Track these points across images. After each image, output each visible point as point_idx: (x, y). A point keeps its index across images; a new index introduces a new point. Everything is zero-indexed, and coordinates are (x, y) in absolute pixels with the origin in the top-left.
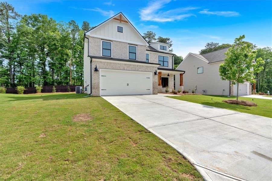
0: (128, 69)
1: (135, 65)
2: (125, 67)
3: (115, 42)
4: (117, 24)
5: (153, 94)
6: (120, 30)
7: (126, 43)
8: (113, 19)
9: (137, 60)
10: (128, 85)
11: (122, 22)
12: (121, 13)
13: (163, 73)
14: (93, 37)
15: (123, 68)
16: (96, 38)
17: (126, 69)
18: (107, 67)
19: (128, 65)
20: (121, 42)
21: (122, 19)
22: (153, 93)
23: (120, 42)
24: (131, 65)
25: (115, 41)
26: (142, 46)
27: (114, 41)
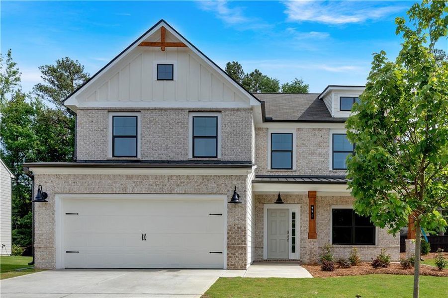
0: (137, 190)
1: (162, 177)
2: (128, 186)
3: (149, 112)
4: (154, 60)
5: (228, 269)
6: (165, 73)
7: (182, 110)
8: (139, 46)
9: (219, 157)
10: (144, 237)
11: (167, 48)
12: (162, 24)
13: (323, 195)
14: (87, 109)
15: (122, 186)
16: (93, 109)
17: (129, 190)
18: (75, 190)
19: (138, 176)
20: (166, 110)
21: (168, 41)
22: (228, 265)
23: (161, 110)
24: (146, 177)
25: (149, 109)
26: (238, 110)
27: (145, 109)
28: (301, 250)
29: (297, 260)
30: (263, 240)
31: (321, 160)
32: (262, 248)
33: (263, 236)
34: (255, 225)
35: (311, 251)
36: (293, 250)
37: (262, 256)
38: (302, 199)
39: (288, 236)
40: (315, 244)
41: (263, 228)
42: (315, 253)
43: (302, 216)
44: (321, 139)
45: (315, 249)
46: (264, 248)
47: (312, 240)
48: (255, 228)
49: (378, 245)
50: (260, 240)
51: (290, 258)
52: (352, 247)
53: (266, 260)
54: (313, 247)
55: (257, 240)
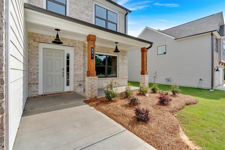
28: (74, 84)
29: (72, 92)
30: (38, 77)
31: (88, 19)
32: (37, 84)
33: (38, 73)
34: (29, 62)
35: (92, 87)
36: (68, 84)
37: (37, 91)
38: (75, 44)
39: (63, 73)
40: (95, 81)
41: (38, 66)
42: (95, 89)
43: (76, 57)
44: (88, 4)
45: (95, 85)
46: (39, 84)
47: (92, 77)
48: (29, 65)
49: (118, 77)
50: (35, 76)
51: (65, 91)
52: (106, 79)
53: (42, 96)
54: (93, 83)
55: (30, 77)
